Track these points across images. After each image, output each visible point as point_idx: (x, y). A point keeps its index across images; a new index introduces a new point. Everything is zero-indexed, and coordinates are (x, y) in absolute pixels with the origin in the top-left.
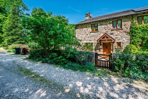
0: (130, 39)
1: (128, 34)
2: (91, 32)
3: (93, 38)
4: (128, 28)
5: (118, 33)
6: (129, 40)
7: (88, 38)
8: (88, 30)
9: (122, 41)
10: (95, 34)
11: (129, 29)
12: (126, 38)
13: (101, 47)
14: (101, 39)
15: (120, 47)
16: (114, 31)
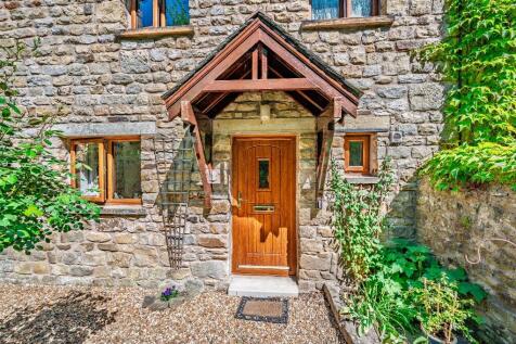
0: (445, 108)
1: (428, 66)
2: (119, 39)
3: (145, 97)
4: (430, 18)
5: (359, 52)
6: (438, 115)
7: (97, 91)
8: (98, 14)
9: (384, 123)
10: (157, 53)
11: (434, 27)
12: (418, 102)
13: (214, 175)
14: (211, 83)
15: (367, 173)
16: (326, 35)
